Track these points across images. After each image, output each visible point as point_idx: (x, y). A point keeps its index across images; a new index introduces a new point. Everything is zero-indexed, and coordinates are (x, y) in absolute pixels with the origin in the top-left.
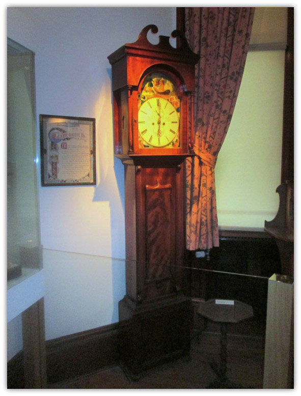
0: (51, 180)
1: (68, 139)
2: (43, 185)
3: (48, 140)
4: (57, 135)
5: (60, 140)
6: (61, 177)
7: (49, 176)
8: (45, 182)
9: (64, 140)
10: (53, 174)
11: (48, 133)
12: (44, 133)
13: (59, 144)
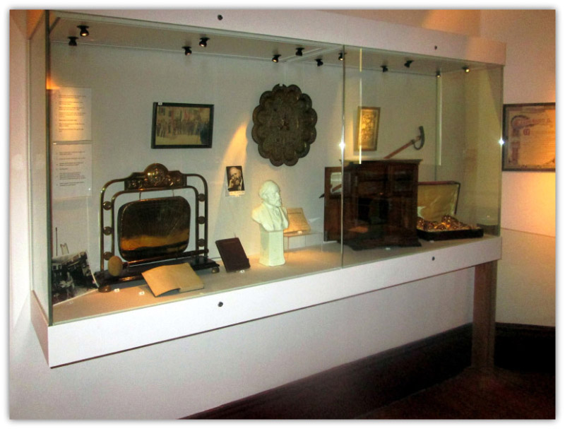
0: (512, 165)
1: (531, 125)
2: (504, 169)
3: (510, 127)
4: (520, 122)
5: (523, 127)
6: (521, 162)
7: (510, 162)
8: (505, 167)
9: (527, 126)
10: (514, 160)
11: (510, 120)
12: (506, 121)
13: (521, 131)
